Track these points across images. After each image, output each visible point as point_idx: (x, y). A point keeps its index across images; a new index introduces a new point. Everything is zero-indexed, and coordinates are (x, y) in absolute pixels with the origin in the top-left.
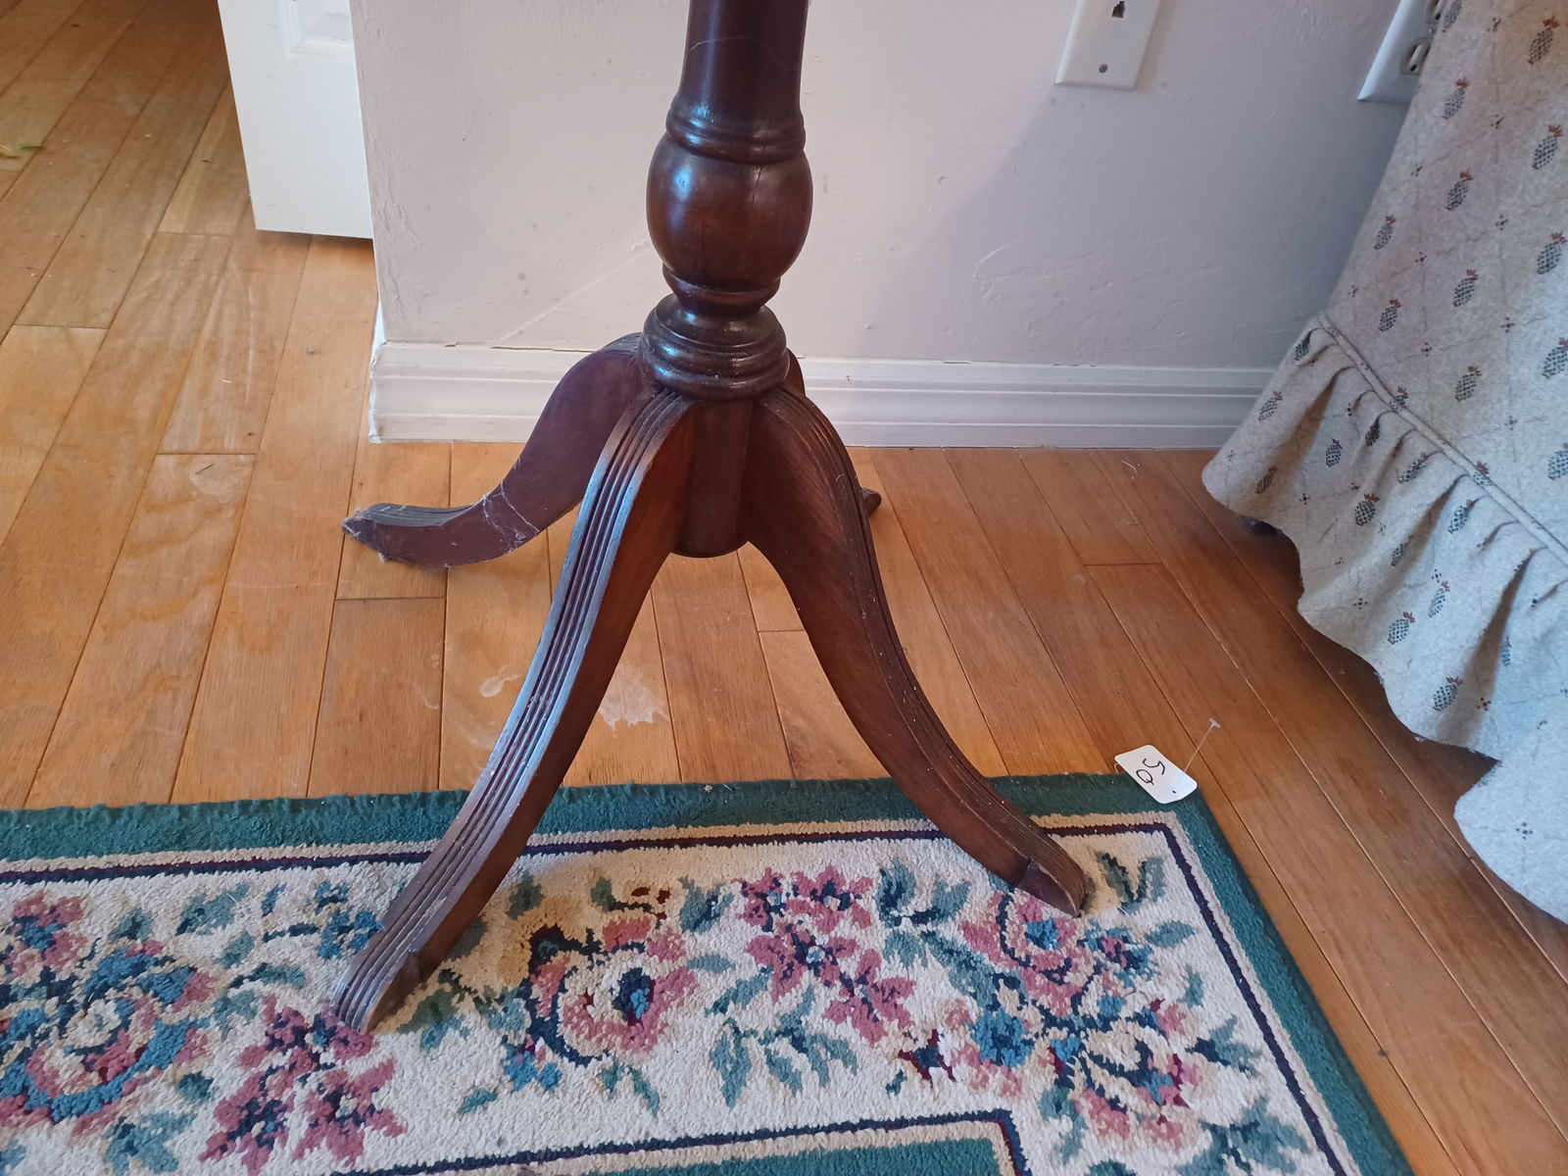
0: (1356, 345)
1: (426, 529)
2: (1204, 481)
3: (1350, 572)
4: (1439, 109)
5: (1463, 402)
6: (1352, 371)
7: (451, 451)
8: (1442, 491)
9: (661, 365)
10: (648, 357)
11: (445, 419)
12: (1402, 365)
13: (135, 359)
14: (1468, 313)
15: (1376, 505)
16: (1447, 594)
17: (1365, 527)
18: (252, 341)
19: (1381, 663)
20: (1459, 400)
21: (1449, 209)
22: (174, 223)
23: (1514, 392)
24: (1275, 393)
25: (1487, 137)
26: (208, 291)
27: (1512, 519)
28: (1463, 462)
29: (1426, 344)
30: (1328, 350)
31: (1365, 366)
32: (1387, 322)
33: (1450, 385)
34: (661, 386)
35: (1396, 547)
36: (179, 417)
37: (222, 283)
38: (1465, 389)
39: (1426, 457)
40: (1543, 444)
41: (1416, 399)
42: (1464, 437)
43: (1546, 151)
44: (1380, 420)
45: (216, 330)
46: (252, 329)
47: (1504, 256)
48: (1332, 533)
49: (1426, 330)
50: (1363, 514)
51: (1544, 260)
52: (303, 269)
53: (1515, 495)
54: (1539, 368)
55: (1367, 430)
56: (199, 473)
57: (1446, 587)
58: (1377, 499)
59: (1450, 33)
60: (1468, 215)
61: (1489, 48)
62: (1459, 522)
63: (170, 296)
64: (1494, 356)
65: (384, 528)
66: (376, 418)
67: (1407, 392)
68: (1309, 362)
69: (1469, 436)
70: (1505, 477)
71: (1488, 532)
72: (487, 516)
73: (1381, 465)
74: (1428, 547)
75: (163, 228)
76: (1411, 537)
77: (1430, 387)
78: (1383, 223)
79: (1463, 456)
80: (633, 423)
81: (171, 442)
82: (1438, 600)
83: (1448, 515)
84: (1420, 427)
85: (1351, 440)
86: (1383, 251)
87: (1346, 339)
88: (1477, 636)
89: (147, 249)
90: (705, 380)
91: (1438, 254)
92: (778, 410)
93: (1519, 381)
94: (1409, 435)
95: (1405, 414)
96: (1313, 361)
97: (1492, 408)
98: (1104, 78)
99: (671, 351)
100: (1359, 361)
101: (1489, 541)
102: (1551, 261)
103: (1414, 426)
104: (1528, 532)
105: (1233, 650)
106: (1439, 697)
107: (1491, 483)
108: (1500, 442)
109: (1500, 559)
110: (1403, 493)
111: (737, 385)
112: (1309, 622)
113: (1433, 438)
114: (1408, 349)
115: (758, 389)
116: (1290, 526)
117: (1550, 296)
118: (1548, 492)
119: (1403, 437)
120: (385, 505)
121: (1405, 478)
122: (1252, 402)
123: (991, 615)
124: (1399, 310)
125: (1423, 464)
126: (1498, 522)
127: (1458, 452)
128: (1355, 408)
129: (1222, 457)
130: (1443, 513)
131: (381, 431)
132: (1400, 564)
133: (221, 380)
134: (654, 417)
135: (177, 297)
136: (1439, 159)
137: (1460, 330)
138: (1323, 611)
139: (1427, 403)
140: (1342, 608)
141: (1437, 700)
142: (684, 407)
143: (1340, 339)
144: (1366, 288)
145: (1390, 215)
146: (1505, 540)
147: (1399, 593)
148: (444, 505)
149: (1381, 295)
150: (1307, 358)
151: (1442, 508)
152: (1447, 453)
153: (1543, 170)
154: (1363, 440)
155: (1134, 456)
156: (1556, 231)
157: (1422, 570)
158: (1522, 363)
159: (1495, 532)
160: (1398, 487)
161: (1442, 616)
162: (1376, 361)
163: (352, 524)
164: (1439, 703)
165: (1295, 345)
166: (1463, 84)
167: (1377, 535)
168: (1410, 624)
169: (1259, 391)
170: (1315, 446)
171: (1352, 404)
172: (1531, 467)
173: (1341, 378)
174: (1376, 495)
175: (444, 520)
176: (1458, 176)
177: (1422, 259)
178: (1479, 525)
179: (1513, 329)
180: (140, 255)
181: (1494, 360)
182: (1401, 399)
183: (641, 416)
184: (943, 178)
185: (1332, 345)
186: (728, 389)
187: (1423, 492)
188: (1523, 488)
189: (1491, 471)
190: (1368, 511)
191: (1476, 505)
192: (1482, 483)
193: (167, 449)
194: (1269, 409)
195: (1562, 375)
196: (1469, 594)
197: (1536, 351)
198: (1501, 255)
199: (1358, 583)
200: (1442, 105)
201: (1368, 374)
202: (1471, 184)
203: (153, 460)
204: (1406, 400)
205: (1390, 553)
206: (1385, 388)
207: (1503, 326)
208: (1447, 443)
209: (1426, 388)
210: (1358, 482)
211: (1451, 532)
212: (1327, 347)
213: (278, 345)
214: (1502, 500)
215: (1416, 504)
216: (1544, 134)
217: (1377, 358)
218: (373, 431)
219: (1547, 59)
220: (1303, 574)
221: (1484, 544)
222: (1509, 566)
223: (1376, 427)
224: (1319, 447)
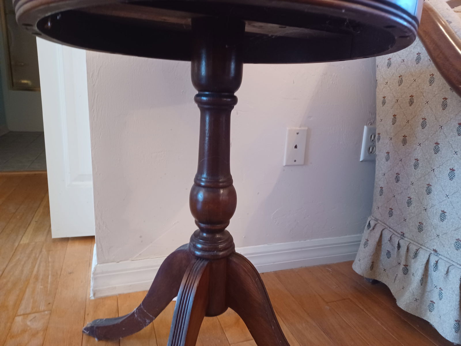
0: (384, 222)
1: (114, 325)
2: (354, 269)
3: (409, 290)
4: (384, 160)
5: (421, 232)
6: (386, 229)
7: (117, 298)
8: (427, 259)
9: (197, 251)
10: (192, 249)
11: (115, 287)
12: (399, 225)
13: (10, 285)
14: (413, 208)
15: (408, 267)
16: (442, 291)
17: (407, 275)
18: (50, 272)
19: (430, 320)
20: (420, 232)
21: (397, 183)
22: (25, 240)
23: (435, 227)
24: (366, 239)
25: (399, 164)
26: (36, 259)
27: (451, 264)
28: (428, 250)
29: (404, 218)
30: (377, 225)
31: (389, 228)
32: (391, 214)
33: (416, 228)
34: (198, 258)
35: (420, 279)
36: (24, 302)
37: (40, 256)
38: (420, 228)
39: (417, 250)
40: (450, 240)
41: (407, 234)
42: (426, 243)
43: (416, 165)
44: (399, 242)
45: (38, 271)
46: (50, 269)
47: (416, 192)
48: (397, 278)
49: (402, 214)
50: (405, 271)
51: (428, 191)
52: (67, 248)
53: (448, 257)
54: (439, 219)
55: (397, 245)
56: (31, 320)
57: (441, 289)
58: (407, 266)
59: (380, 142)
60: (402, 183)
61: (391, 144)
62: (435, 268)
63: (22, 263)
64: (425, 218)
65: (98, 328)
66: (93, 290)
67: (404, 232)
68: (372, 229)
69: (427, 242)
70: (443, 252)
71: (446, 269)
72: (136, 316)
73: (405, 255)
74: (429, 278)
75: (21, 242)
76: (423, 275)
77: (410, 230)
78: (380, 189)
79: (428, 248)
80: (191, 271)
81: (21, 311)
82: (440, 294)
83: (431, 267)
84: (412, 242)
85: (393, 250)
86: (383, 196)
87: (380, 221)
88: (458, 304)
89: (16, 249)
90: (212, 253)
91: (398, 194)
92: (234, 260)
93: (435, 224)
94: (410, 245)
95: (406, 239)
96: (373, 229)
97: (430, 233)
98: (295, 163)
99: (199, 246)
100: (387, 227)
101: (447, 272)
102: (429, 191)
103: (409, 242)
104: (457, 267)
105: (382, 324)
106: (455, 328)
107: (440, 255)
108: (437, 242)
109: (454, 278)
110: (415, 262)
111: (221, 253)
112: (403, 309)
113: (417, 244)
114: (400, 221)
115: (228, 254)
116: (383, 279)
117: (434, 200)
118: (458, 254)
119: (408, 246)
120: (98, 320)
121: (414, 257)
122: (359, 244)
123: (304, 325)
124: (393, 211)
125: (417, 252)
126: (448, 266)
127: (426, 247)
128: (390, 239)
129: (356, 260)
130: (429, 266)
131: (94, 295)
132: (423, 285)
133: (39, 287)
134: (197, 268)
135: (25, 263)
136: (389, 171)
137: (412, 213)
138: (406, 304)
139: (411, 235)
140: (411, 302)
141: (455, 329)
142: (206, 263)
143: (379, 221)
144: (381, 207)
145: (381, 187)
146: (452, 272)
147: (426, 294)
148: (117, 316)
149: (386, 207)
150: (371, 228)
151: (428, 265)
152: (423, 248)
153: (418, 169)
154: (396, 249)
155: (329, 266)
156: (428, 183)
157: (430, 285)
158: (433, 219)
159: (448, 270)
160: (413, 261)
161: (444, 299)
162: (392, 226)
163: (87, 329)
164: (456, 330)
165: (367, 225)
166: (388, 153)
167: (412, 277)
168: (434, 304)
169: (360, 241)
170: (382, 253)
171: (389, 239)
172: (450, 248)
173: (384, 232)
174: (407, 265)
175: (121, 320)
176: (396, 174)
177: (394, 196)
178: (442, 268)
179: (427, 210)
180: (13, 251)
181: (425, 219)
182: (403, 235)
183: (193, 268)
184: (258, 193)
185: (377, 223)
186: (219, 256)
187: (421, 261)
188: (450, 254)
189: (438, 251)
190: (406, 270)
191: (438, 262)
192: (437, 255)
193: (19, 314)
194: (366, 244)
195: (446, 220)
196: (450, 290)
197: (436, 215)
198: (415, 192)
199: (413, 293)
200: (384, 159)
201: (391, 230)
202: (400, 176)
203: (14, 319)
204: (404, 235)
205: (419, 281)
206: (397, 233)
207: (424, 210)
208: (421, 245)
209: (409, 230)
210: (399, 261)
211: (435, 271)
212: (376, 224)
213: (59, 272)
214: (445, 259)
215: (421, 265)
216: (414, 161)
217: (391, 225)
218: (92, 295)
219: (407, 144)
220: (394, 294)
221: (447, 273)
222: (457, 279)
223: (399, 244)
224: (383, 254)
